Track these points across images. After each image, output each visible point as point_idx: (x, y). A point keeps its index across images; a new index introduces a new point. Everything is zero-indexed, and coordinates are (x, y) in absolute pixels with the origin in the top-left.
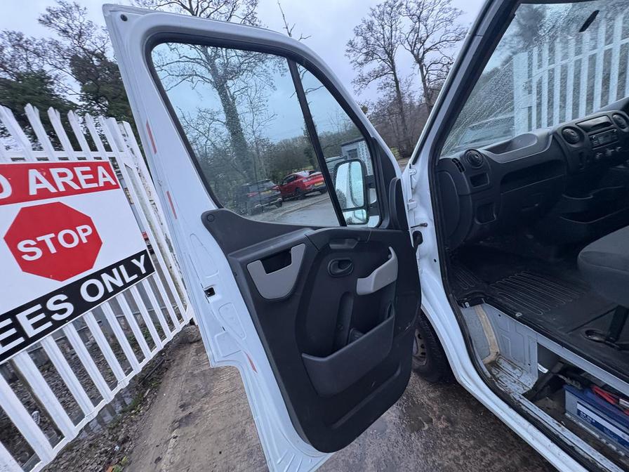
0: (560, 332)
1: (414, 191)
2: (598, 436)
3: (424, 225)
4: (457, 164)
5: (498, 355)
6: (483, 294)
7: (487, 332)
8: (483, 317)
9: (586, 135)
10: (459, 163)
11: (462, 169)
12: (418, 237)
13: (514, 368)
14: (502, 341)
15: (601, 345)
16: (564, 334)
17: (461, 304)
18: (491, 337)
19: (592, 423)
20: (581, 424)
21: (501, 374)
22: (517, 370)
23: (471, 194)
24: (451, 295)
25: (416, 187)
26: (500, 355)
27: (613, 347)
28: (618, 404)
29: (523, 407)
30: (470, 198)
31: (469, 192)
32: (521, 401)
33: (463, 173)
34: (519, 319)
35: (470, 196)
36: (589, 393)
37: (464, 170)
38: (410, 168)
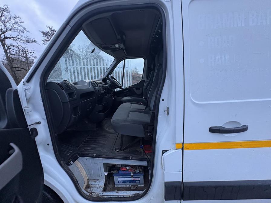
0: (109, 154)
1: (28, 101)
2: (124, 186)
3: (39, 123)
4: (59, 86)
5: (88, 180)
6: (77, 153)
7: (82, 172)
8: (79, 165)
9: (98, 85)
10: (61, 85)
11: (63, 89)
12: (35, 132)
13: (96, 182)
14: (89, 173)
15: (120, 152)
16: (111, 154)
17: (68, 164)
18: (84, 173)
19: (123, 182)
20: (120, 186)
21: (92, 189)
22: (97, 181)
23: (69, 102)
24: (62, 162)
25: (30, 98)
26: (89, 180)
27: (122, 151)
28: (127, 169)
29: (105, 197)
30: (69, 104)
31: (68, 100)
32: (103, 195)
33: (63, 90)
34: (96, 157)
35: (69, 103)
36: (120, 172)
37: (64, 89)
38: (24, 84)
